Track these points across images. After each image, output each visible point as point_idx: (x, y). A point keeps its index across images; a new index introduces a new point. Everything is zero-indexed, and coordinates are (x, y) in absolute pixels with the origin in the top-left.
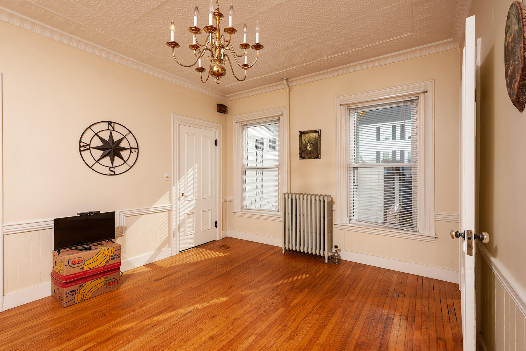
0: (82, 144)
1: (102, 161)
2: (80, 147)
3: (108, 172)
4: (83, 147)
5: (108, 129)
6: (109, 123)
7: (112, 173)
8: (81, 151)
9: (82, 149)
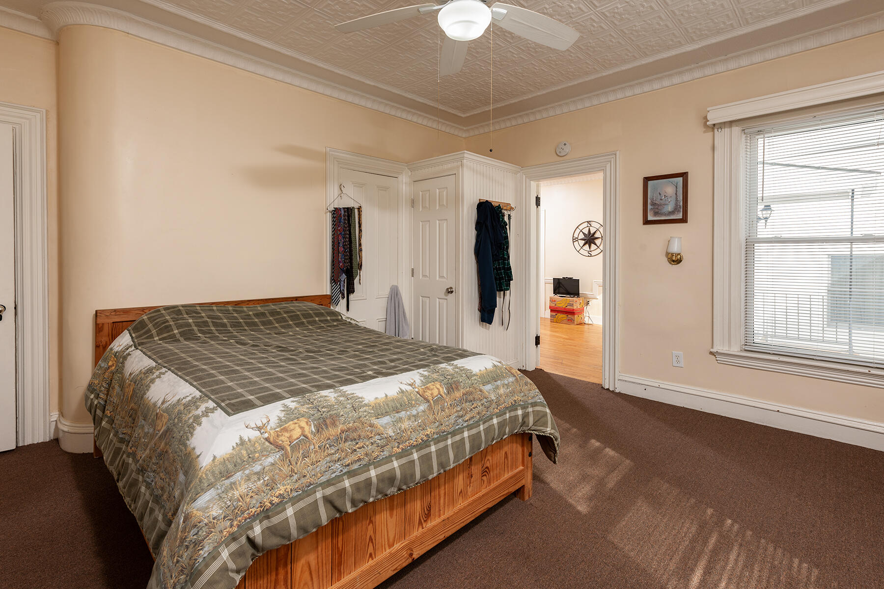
0: (574, 238)
1: (584, 248)
2: (573, 239)
3: (588, 254)
4: (575, 240)
5: (587, 226)
6: (588, 222)
7: (590, 255)
8: (573, 242)
9: (574, 241)
